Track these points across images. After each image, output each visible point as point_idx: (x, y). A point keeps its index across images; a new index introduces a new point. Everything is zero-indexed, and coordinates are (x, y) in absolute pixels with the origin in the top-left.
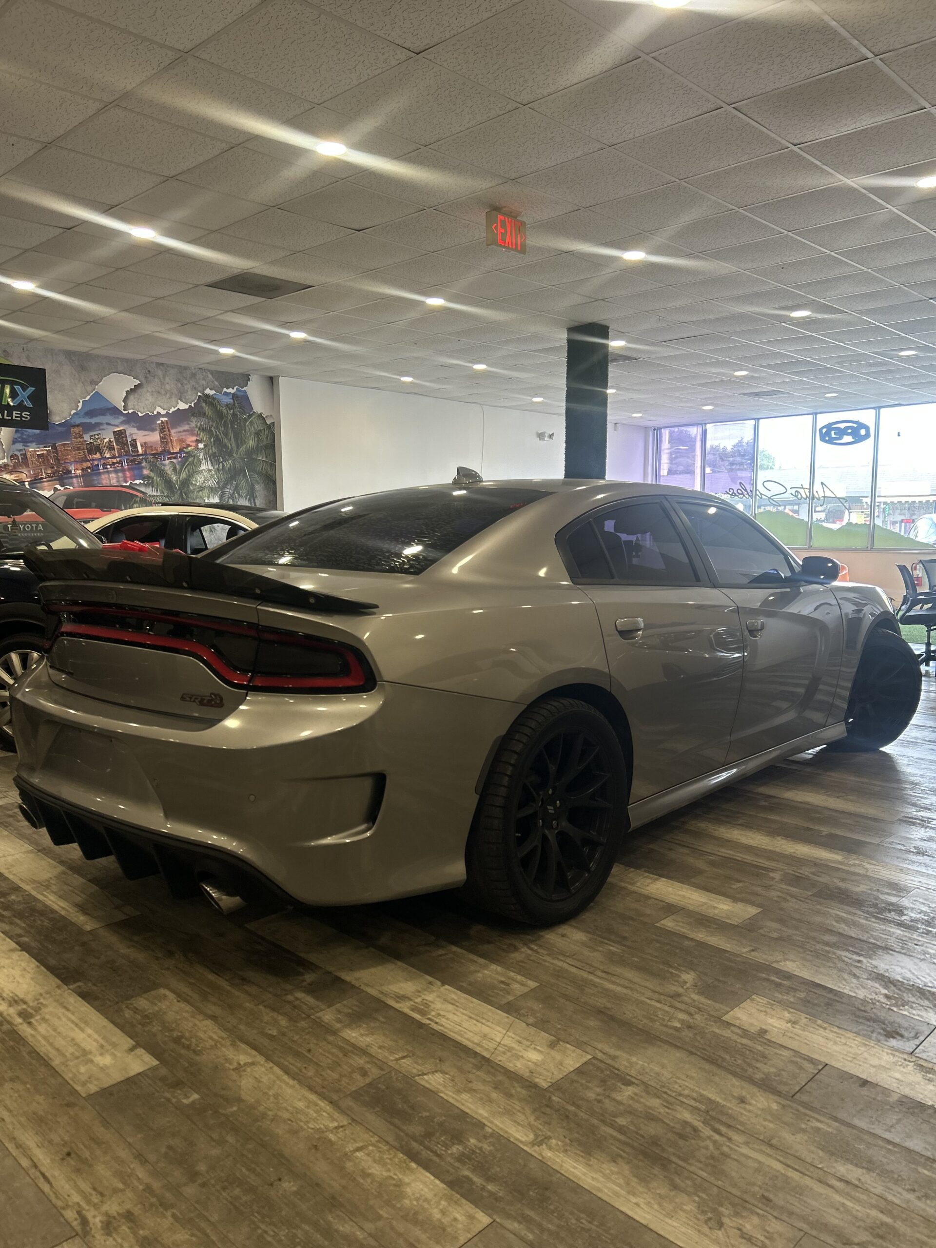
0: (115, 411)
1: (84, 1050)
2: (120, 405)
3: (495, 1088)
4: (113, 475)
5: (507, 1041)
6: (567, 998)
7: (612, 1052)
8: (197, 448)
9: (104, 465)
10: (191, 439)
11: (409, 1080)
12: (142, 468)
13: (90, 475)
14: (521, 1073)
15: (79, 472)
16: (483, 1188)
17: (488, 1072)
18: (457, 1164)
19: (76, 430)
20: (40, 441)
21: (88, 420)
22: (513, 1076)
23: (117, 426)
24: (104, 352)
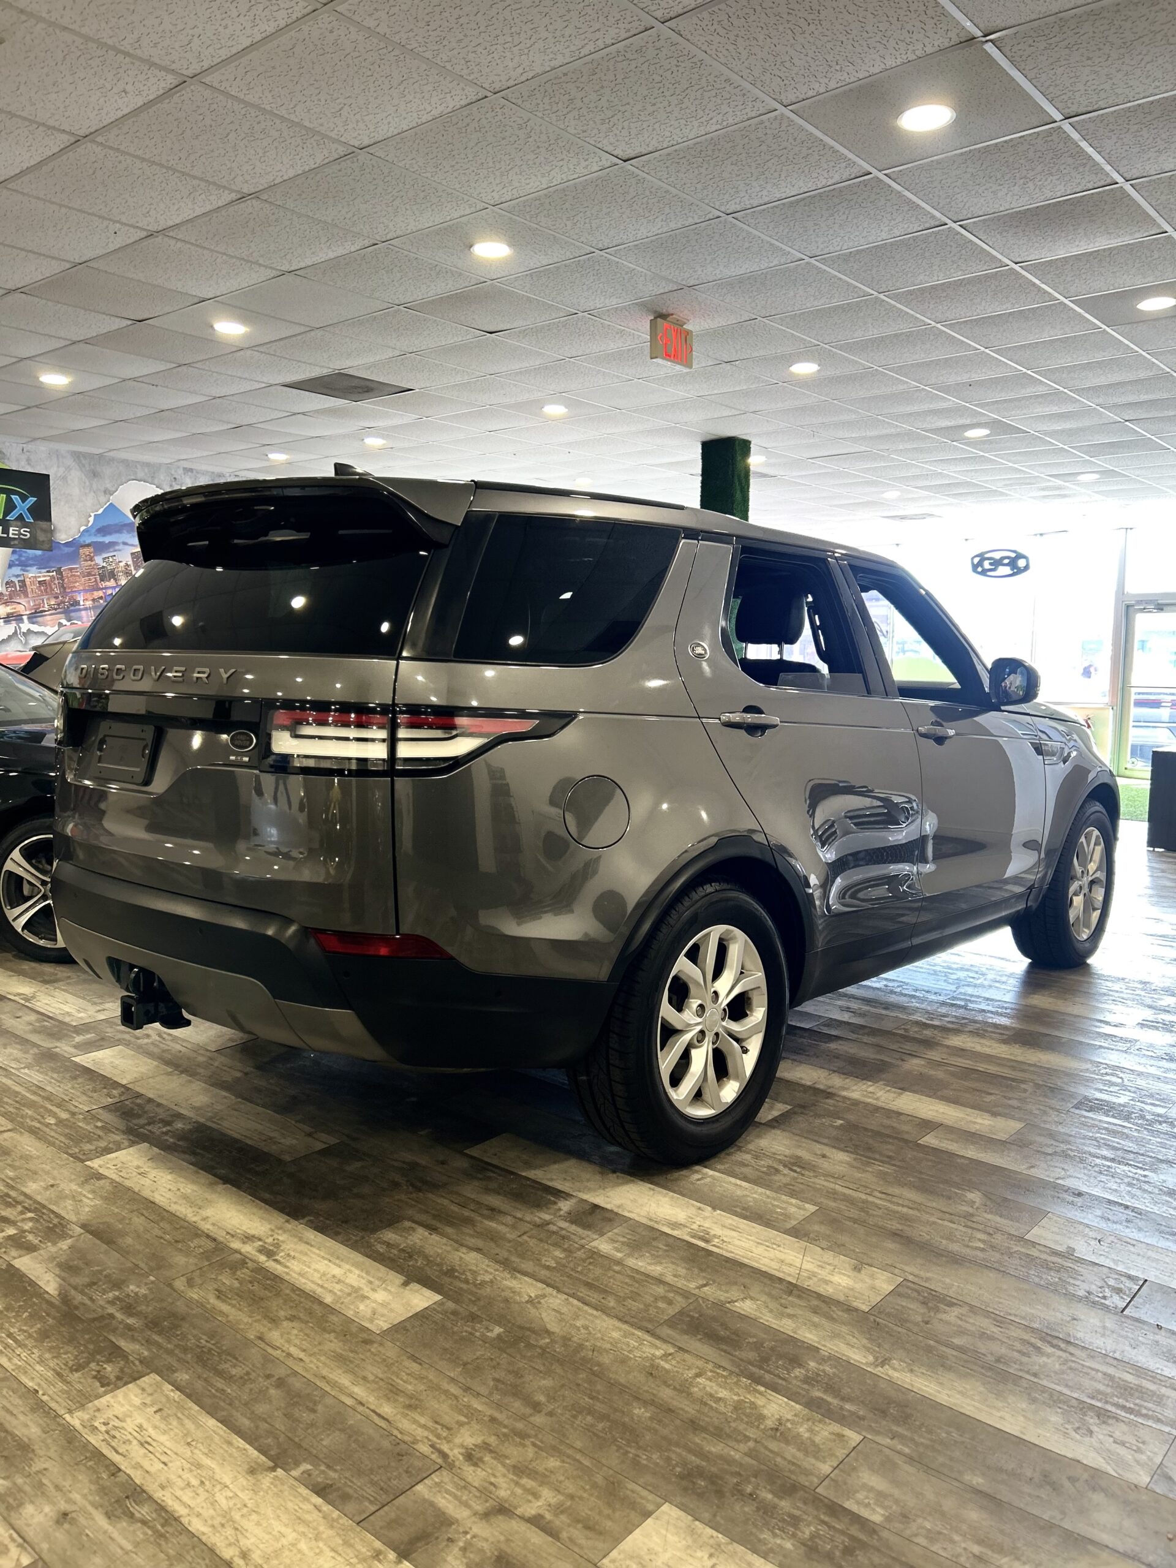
1: (352, 1287)
3: (815, 1312)
5: (807, 1266)
6: (855, 1221)
7: (922, 1274)
11: (719, 1306)
14: (835, 1297)
15: (89, 604)
16: (842, 1408)
17: (799, 1297)
18: (806, 1386)
19: (86, 551)
20: (42, 564)
21: (100, 539)
22: (827, 1301)
24: (123, 455)
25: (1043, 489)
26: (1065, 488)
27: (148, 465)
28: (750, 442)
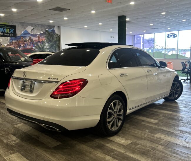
0: (29, 34)
1: (49, 142)
2: (30, 32)
3: (118, 146)
4: (29, 46)
7: (136, 141)
8: (45, 41)
9: (27, 44)
10: (44, 39)
11: (103, 145)
13: (24, 46)
14: (121, 144)
15: (23, 46)
16: (118, 158)
17: (116, 143)
18: (113, 155)
19: (22, 37)
20: (15, 40)
21: (24, 35)
23: (30, 36)
24: (27, 22)
25: (177, 23)
26: (181, 22)
27: (31, 23)
28: (126, 16)
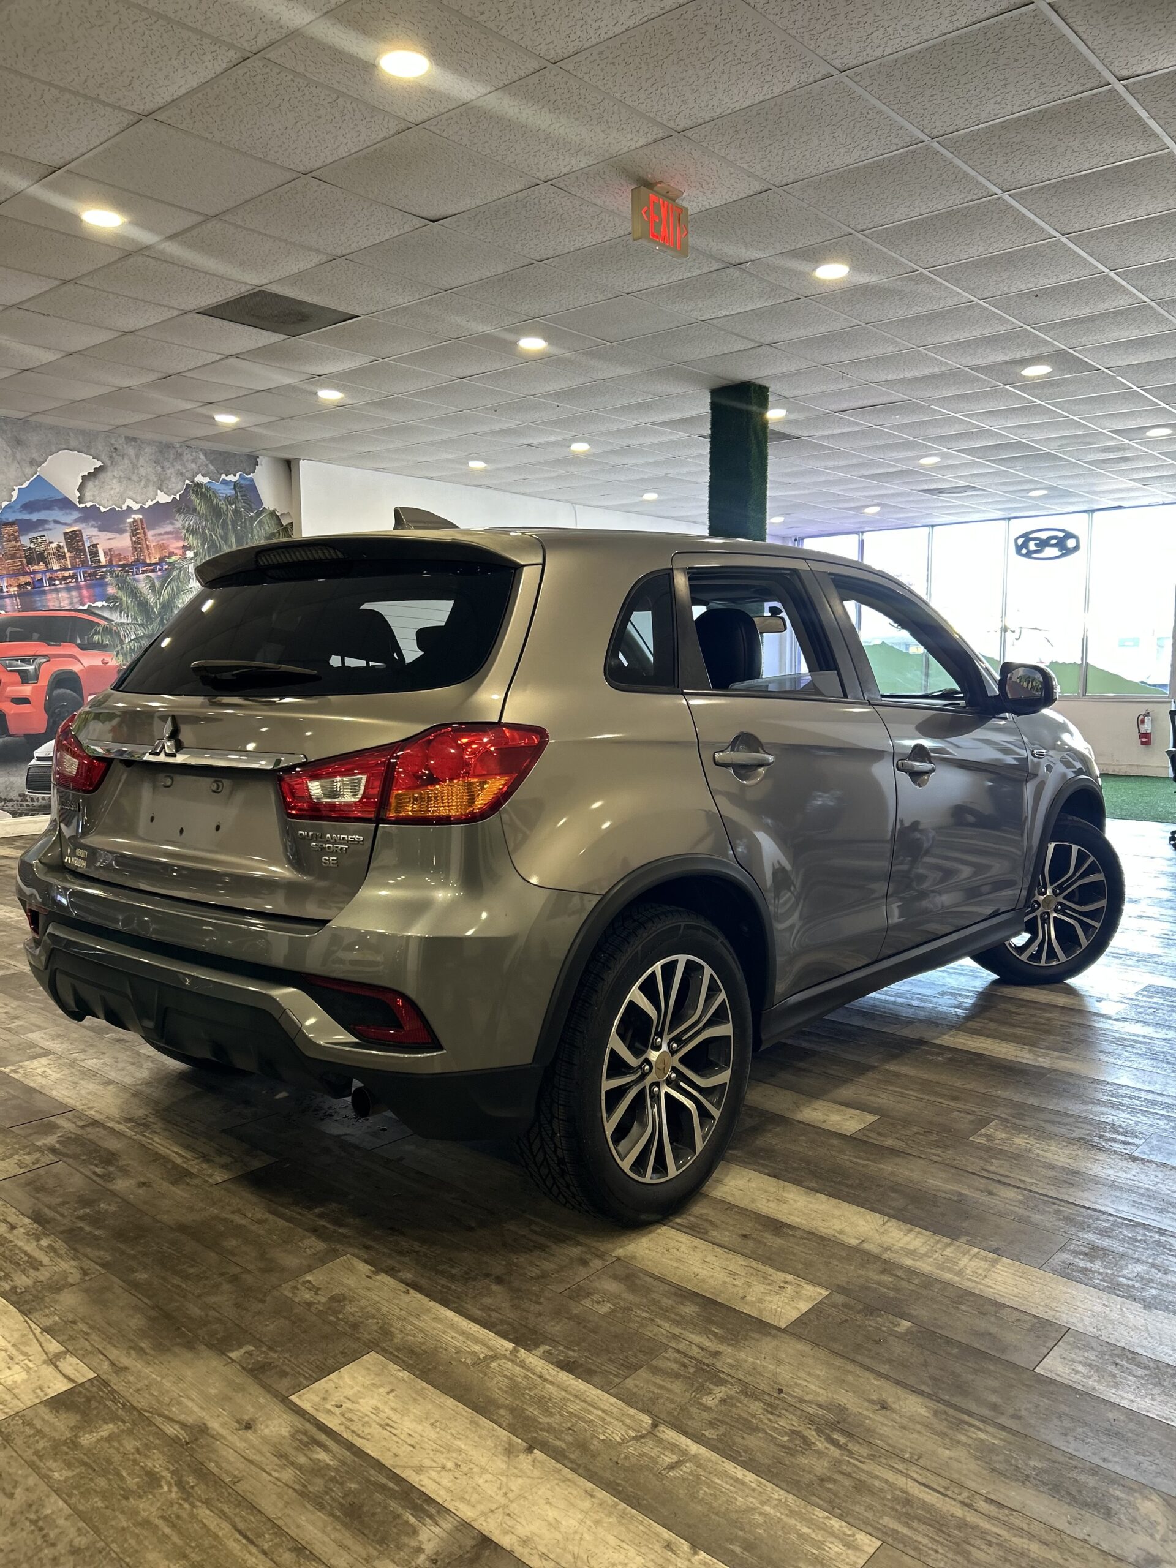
2: (74, 496)
8: (183, 557)
9: (51, 580)
10: (175, 545)
12: (107, 584)
15: (14, 590)
19: (10, 530)
21: (26, 516)
23: (70, 525)
24: (49, 420)
25: (1104, 450)
26: (1130, 447)
27: (83, 432)
28: (767, 389)
